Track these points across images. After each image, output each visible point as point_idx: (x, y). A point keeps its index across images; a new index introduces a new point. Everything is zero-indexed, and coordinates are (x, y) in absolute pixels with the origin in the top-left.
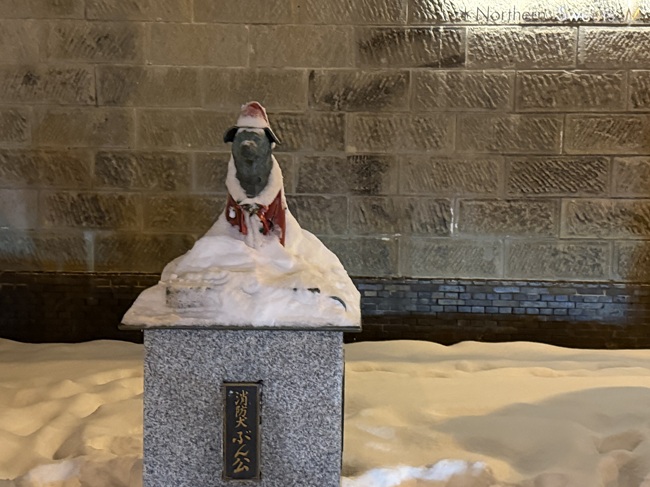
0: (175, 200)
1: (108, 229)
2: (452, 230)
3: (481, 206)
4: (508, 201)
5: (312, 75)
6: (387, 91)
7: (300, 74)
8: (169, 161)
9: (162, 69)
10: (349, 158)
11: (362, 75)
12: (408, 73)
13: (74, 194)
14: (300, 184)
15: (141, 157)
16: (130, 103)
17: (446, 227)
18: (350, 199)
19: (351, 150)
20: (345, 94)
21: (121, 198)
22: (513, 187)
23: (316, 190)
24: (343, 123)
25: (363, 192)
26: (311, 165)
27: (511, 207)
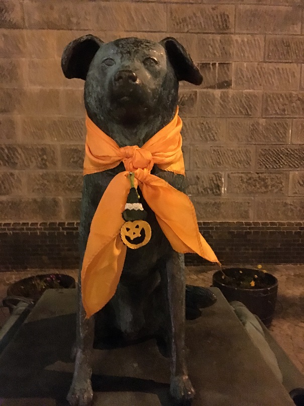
0: (47, 175)
2: (223, 192)
3: (241, 177)
4: (258, 173)
6: (183, 104)
8: (43, 150)
12: (196, 93)
16: (16, 112)
17: (219, 190)
21: (12, 174)
22: (261, 165)
27: (259, 177)
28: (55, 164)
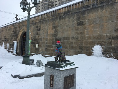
7: (105, 35)
9: (87, 36)
11: (115, 35)
15: (84, 47)
19: (113, 46)
20: (112, 38)
24: (112, 42)
25: (115, 52)
26: (106, 48)
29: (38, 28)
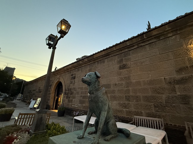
0: (138, 104)
1: (127, 109)
5: (165, 78)
6: (186, 80)
7: (162, 79)
8: (137, 97)
10: (178, 95)
11: (178, 77)
12: (192, 75)
13: (122, 102)
14: (166, 101)
15: (132, 96)
16: (130, 87)
18: (181, 105)
19: (179, 93)
20: (174, 81)
21: (129, 103)
23: (170, 103)
24: (175, 88)
25: (185, 104)
26: (168, 97)
28: (140, 101)
29: (73, 76)
